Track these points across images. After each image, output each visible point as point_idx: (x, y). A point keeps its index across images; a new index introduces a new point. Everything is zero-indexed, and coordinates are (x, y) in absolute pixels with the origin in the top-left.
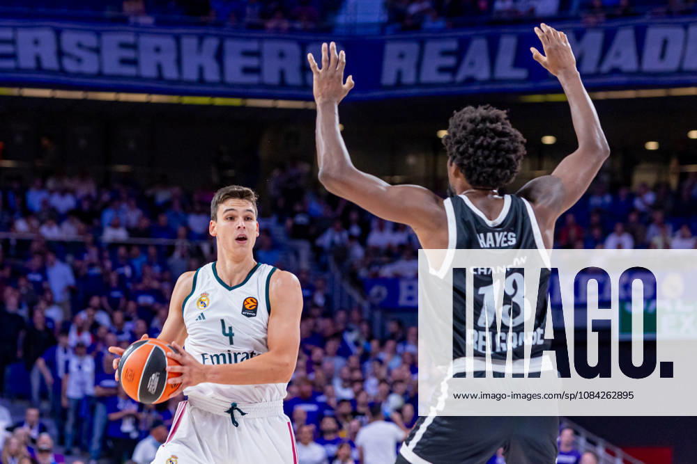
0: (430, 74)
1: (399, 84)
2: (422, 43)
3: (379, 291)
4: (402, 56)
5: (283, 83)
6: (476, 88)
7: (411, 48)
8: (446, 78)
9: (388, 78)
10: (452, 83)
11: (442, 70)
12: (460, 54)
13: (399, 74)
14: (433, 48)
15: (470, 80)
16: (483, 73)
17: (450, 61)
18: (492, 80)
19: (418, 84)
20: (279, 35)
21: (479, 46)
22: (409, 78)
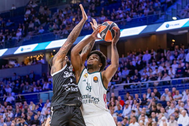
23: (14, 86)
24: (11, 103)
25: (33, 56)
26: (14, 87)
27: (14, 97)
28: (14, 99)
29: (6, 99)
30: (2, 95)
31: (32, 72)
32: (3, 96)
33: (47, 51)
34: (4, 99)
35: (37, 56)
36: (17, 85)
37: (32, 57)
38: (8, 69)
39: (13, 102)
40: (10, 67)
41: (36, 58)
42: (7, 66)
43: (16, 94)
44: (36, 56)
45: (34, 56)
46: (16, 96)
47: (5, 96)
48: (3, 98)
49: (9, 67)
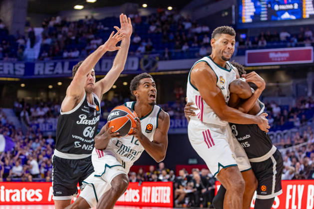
0: (47, 72)
1: (39, 74)
2: (45, 63)
3: (34, 127)
4: (40, 67)
5: (9, 73)
6: (58, 75)
7: (42, 65)
8: (51, 73)
9: (36, 72)
10: (52, 74)
11: (50, 71)
12: (55, 66)
13: (39, 72)
14: (48, 65)
15: (57, 73)
16: (60, 71)
17: (52, 68)
18: (63, 73)
19: (44, 74)
20: (7, 62)
21: (59, 65)
22: (42, 73)
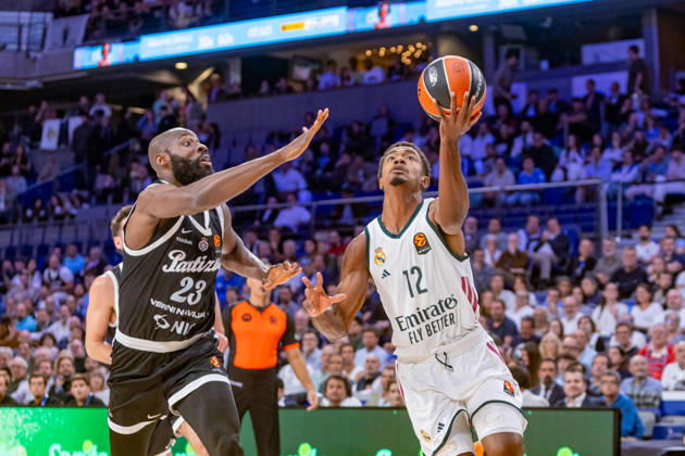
23: (309, 163)
24: (295, 230)
25: (388, 48)
26: (310, 168)
27: (308, 208)
28: (306, 216)
29: (275, 213)
30: (263, 197)
31: (383, 110)
32: (265, 202)
33: (446, 28)
34: (267, 215)
35: (405, 49)
36: (325, 161)
37: (382, 52)
38: (288, 98)
39: (303, 227)
40: (297, 87)
41: (400, 56)
42: (282, 83)
43: (315, 198)
44: (400, 48)
45: (393, 49)
46: (315, 204)
47: (272, 203)
48: (263, 212)
49: (290, 90)
